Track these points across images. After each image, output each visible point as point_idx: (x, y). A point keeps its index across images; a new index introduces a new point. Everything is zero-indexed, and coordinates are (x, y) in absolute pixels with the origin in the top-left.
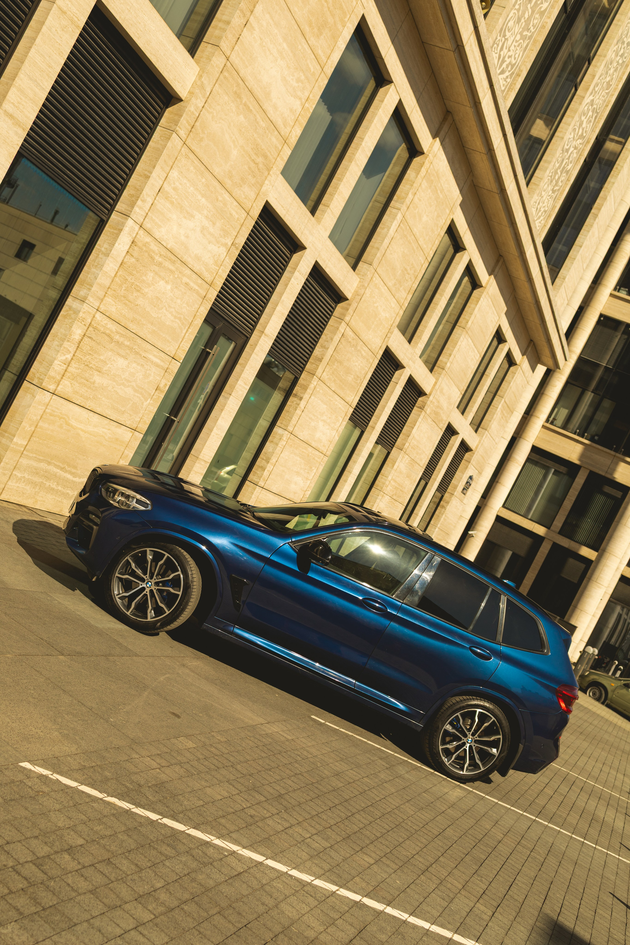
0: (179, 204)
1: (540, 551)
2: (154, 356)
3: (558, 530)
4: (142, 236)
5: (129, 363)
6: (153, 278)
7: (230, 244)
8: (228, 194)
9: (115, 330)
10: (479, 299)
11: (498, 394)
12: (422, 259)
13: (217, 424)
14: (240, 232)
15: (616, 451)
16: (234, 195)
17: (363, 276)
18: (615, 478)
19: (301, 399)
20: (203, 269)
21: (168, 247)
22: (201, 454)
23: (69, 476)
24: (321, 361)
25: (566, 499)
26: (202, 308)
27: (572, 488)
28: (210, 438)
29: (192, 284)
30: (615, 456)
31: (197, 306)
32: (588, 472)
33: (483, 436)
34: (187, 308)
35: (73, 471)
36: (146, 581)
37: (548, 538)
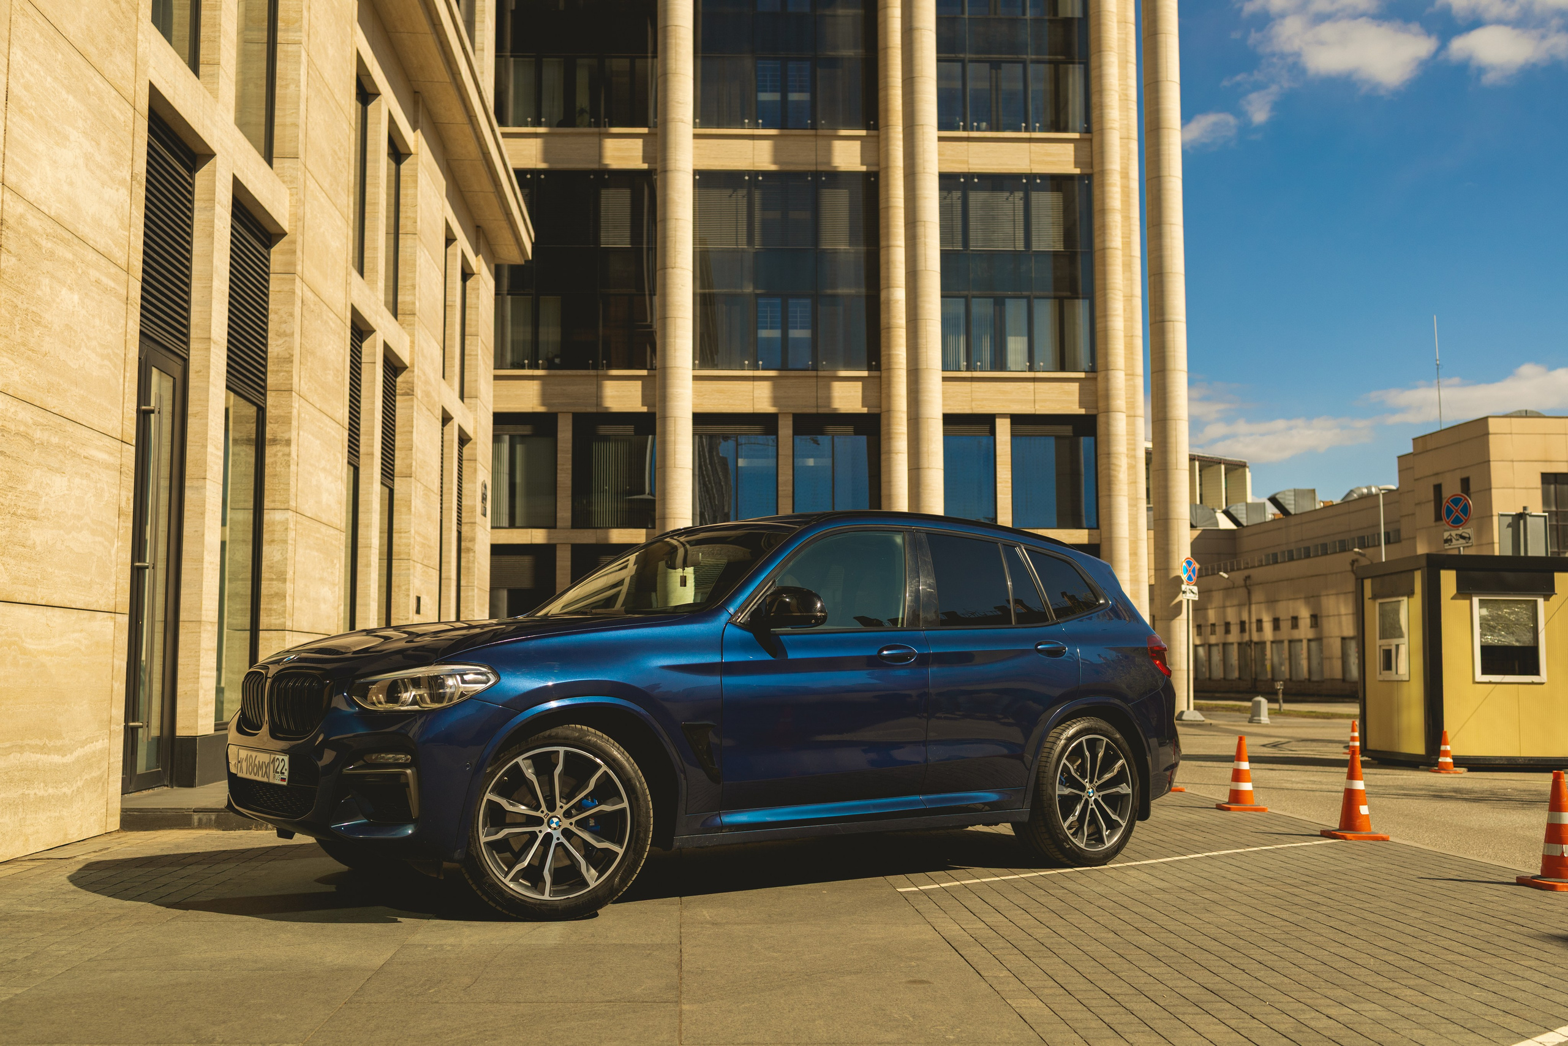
0: (41, 117)
1: (558, 568)
2: (97, 448)
3: (569, 524)
4: (11, 204)
5: (69, 480)
6: (51, 288)
7: (129, 178)
8: (99, 76)
9: (31, 422)
10: (416, 176)
11: (467, 333)
12: (345, 126)
13: (206, 543)
14: (135, 148)
15: (595, 367)
16: (106, 76)
17: (291, 182)
18: (607, 408)
19: (288, 442)
20: (110, 242)
21: (53, 214)
22: (203, 612)
23: (56, 759)
24: (292, 362)
25: (558, 471)
26: (131, 323)
27: (559, 452)
28: (204, 575)
29: (105, 280)
30: (597, 376)
31: (123, 322)
32: (570, 416)
33: (476, 410)
34: (112, 331)
35: (59, 743)
36: (546, 821)
37: (561, 542)
